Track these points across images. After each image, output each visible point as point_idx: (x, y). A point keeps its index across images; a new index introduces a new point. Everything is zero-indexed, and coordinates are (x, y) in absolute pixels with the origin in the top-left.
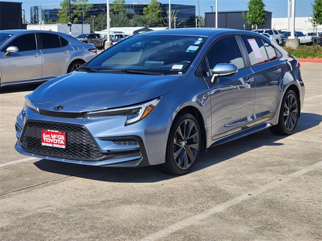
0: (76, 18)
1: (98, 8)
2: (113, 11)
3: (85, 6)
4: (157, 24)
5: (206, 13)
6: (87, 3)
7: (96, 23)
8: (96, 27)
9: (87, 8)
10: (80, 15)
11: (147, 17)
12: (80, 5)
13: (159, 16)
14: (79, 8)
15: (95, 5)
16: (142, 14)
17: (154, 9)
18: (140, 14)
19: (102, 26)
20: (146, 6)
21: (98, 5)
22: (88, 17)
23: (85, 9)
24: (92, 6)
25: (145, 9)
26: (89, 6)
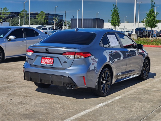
0: (1, 19)
1: (13, 14)
2: (21, 16)
3: (6, 13)
4: (43, 23)
5: (71, 19)
6: (7, 12)
7: (12, 22)
8: (12, 24)
9: (7, 14)
10: (3, 18)
11: (38, 20)
12: (4, 13)
13: (44, 20)
14: (3, 14)
15: (11, 13)
16: (36, 18)
17: (42, 16)
18: (35, 18)
19: (15, 24)
20: (38, 14)
21: (13, 13)
22: (8, 19)
23: (6, 15)
24: (10, 13)
25: (37, 16)
26: (8, 13)
